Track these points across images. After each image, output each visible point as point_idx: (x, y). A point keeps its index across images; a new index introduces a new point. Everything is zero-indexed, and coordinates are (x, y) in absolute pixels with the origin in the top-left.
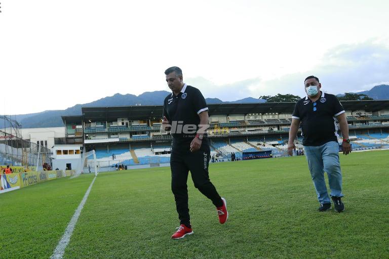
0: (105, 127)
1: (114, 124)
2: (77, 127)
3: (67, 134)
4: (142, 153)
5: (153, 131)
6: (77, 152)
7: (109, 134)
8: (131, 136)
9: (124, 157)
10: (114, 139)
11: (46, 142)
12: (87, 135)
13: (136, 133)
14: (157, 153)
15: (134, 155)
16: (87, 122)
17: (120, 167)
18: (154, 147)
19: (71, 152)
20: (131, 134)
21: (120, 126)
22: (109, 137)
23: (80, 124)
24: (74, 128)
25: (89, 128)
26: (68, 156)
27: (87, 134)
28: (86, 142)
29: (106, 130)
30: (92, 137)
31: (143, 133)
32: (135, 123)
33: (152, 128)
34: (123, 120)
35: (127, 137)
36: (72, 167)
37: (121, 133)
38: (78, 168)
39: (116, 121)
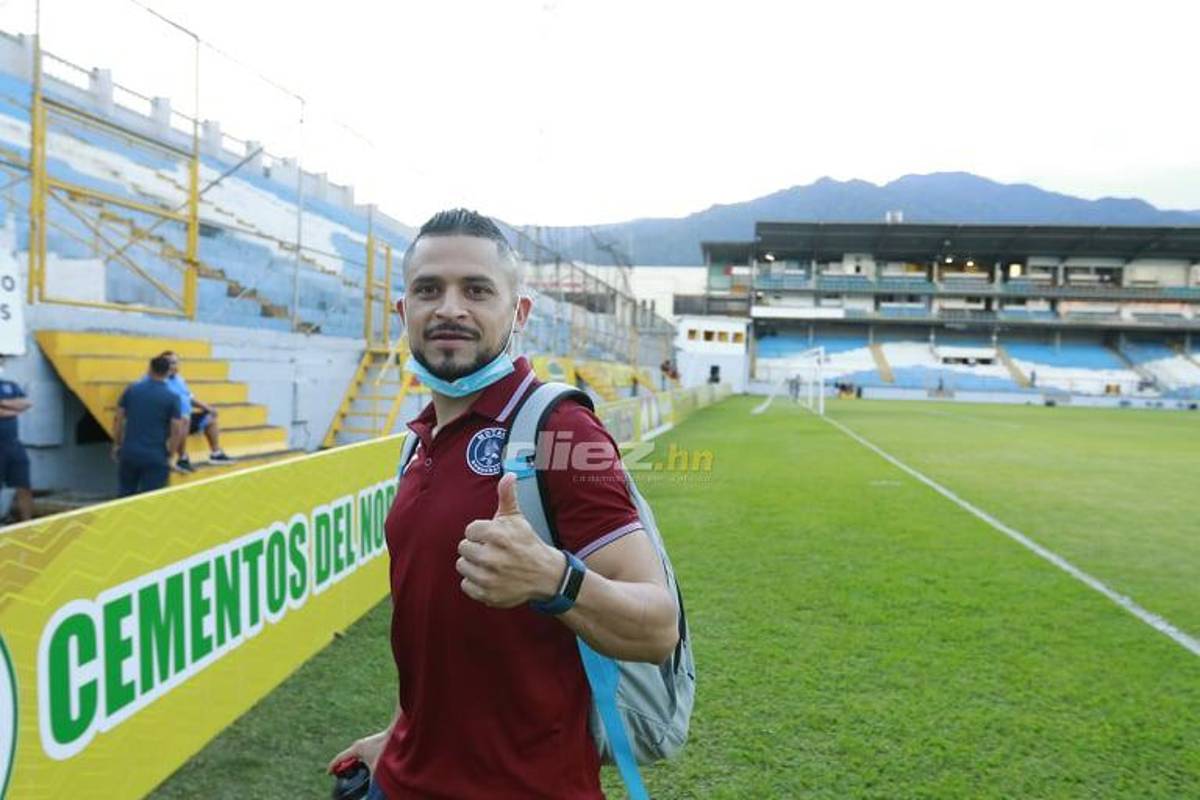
0: (808, 277)
1: (833, 270)
2: (737, 270)
3: (710, 288)
4: (904, 355)
5: (943, 296)
6: (737, 337)
7: (818, 296)
8: (877, 306)
9: (854, 360)
10: (831, 311)
11: (653, 304)
12: (760, 294)
13: (890, 298)
14: (946, 360)
15: (879, 358)
16: (762, 260)
17: (844, 388)
18: (938, 342)
19: (722, 336)
20: (879, 298)
21: (849, 277)
22: (817, 304)
23: (742, 261)
24: (728, 272)
25: (766, 275)
26: (715, 346)
27: (760, 290)
28: (758, 312)
29: (812, 285)
30: (771, 301)
31: (912, 298)
32: (893, 271)
33: (941, 288)
34: (858, 260)
35: (865, 308)
36: (722, 374)
37: (852, 295)
38: (734, 378)
39: (839, 259)
